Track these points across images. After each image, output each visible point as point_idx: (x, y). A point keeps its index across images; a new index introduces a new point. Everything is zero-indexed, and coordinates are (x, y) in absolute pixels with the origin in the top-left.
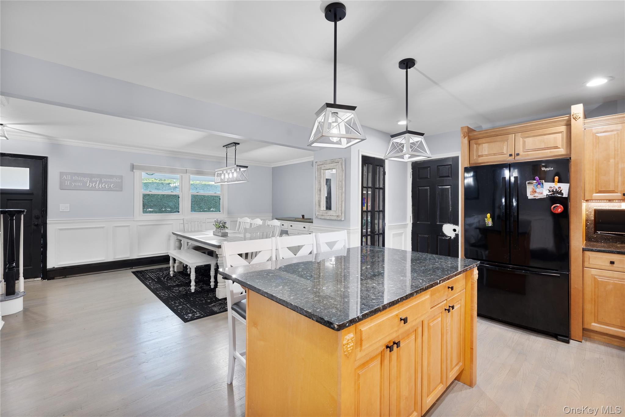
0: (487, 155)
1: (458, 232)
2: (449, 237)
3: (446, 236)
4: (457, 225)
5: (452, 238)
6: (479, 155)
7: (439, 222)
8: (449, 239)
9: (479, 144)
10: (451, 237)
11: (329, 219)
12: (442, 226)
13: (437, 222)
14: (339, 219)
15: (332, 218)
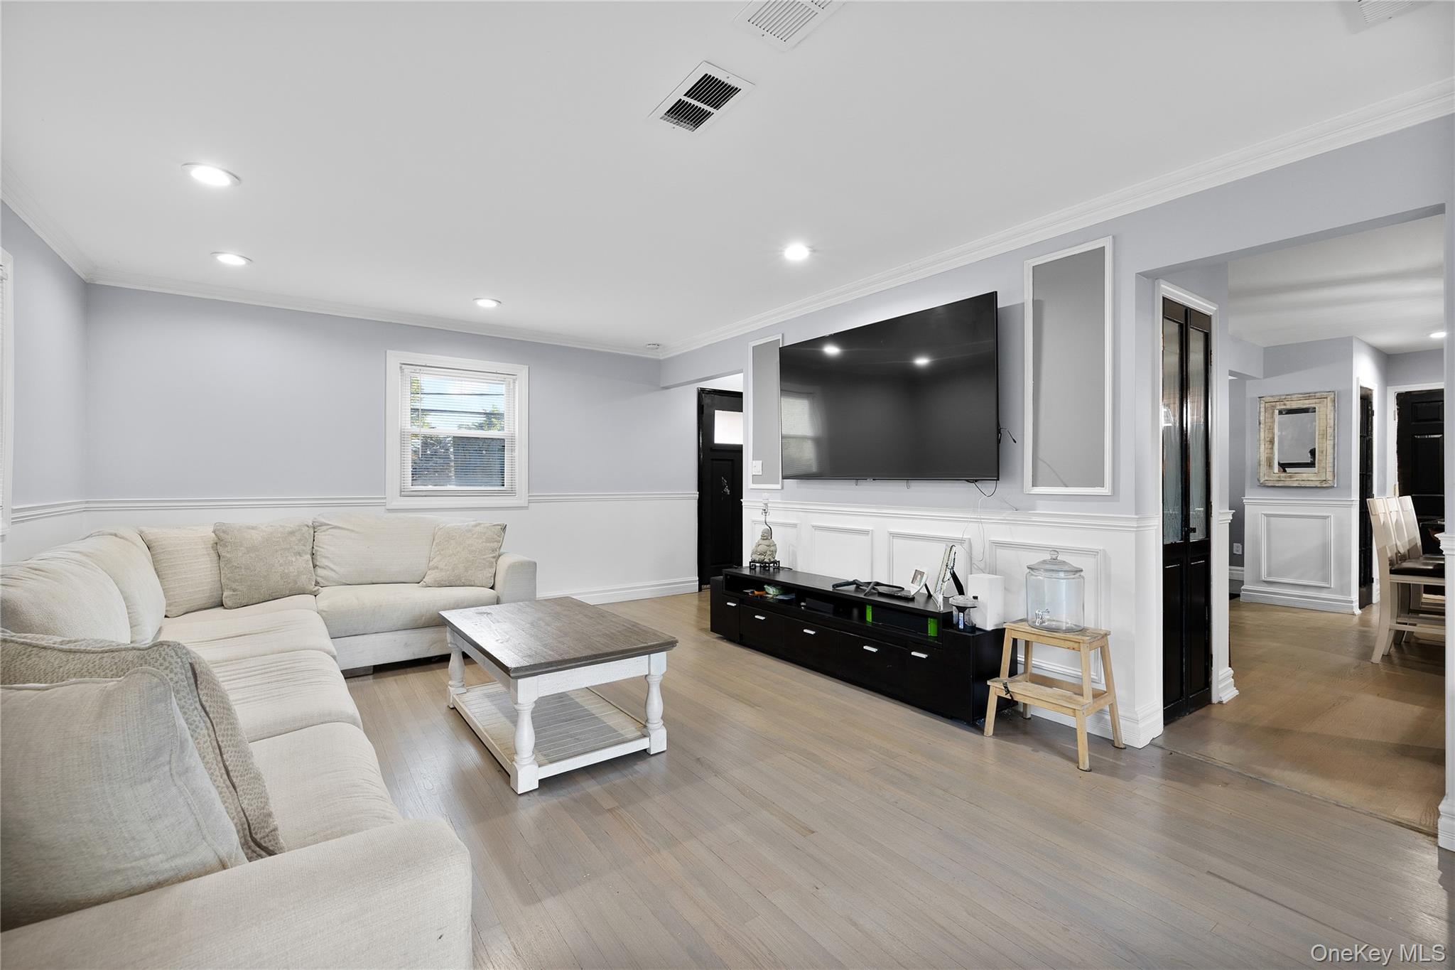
11: (1298, 485)
14: (1325, 486)
15: (1308, 484)
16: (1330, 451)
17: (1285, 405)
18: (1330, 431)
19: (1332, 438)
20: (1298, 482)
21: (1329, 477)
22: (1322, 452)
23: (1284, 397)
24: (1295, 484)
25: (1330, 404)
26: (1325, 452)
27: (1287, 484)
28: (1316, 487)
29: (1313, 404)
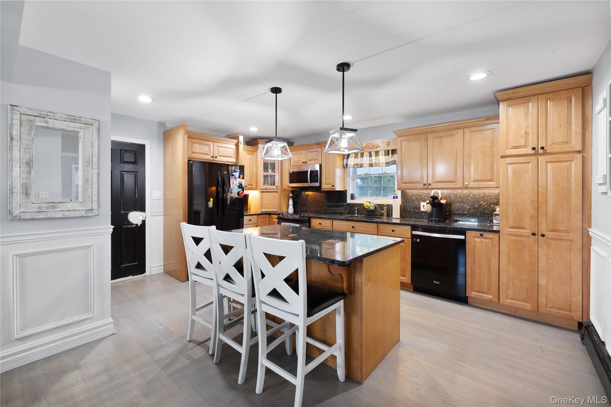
0: (198, 153)
1: (145, 219)
2: (135, 224)
3: (132, 224)
4: (144, 212)
5: (139, 225)
6: (193, 152)
7: (123, 211)
8: (135, 226)
9: (193, 143)
10: (137, 225)
11: (63, 216)
12: (127, 214)
13: (121, 210)
14: (90, 215)
15: (72, 214)
16: (95, 180)
17: (46, 122)
18: (95, 159)
19: (96, 167)
20: (62, 212)
21: (95, 207)
22: (87, 180)
23: (46, 113)
24: (59, 215)
25: (95, 132)
26: (90, 181)
27: (49, 215)
28: (82, 217)
29: (78, 128)
